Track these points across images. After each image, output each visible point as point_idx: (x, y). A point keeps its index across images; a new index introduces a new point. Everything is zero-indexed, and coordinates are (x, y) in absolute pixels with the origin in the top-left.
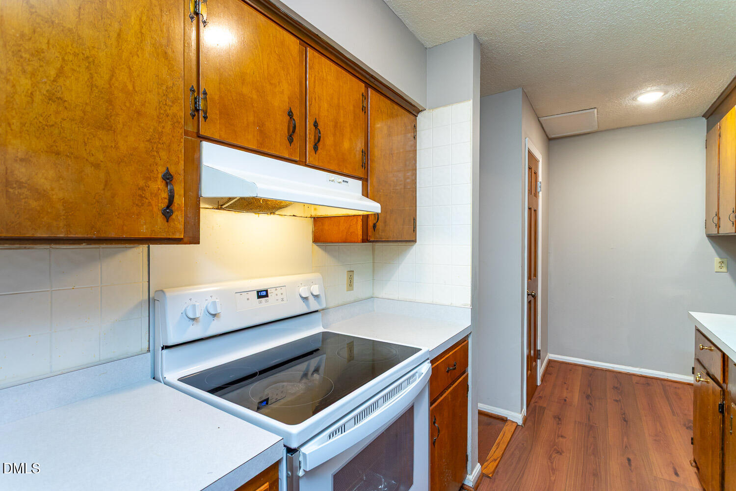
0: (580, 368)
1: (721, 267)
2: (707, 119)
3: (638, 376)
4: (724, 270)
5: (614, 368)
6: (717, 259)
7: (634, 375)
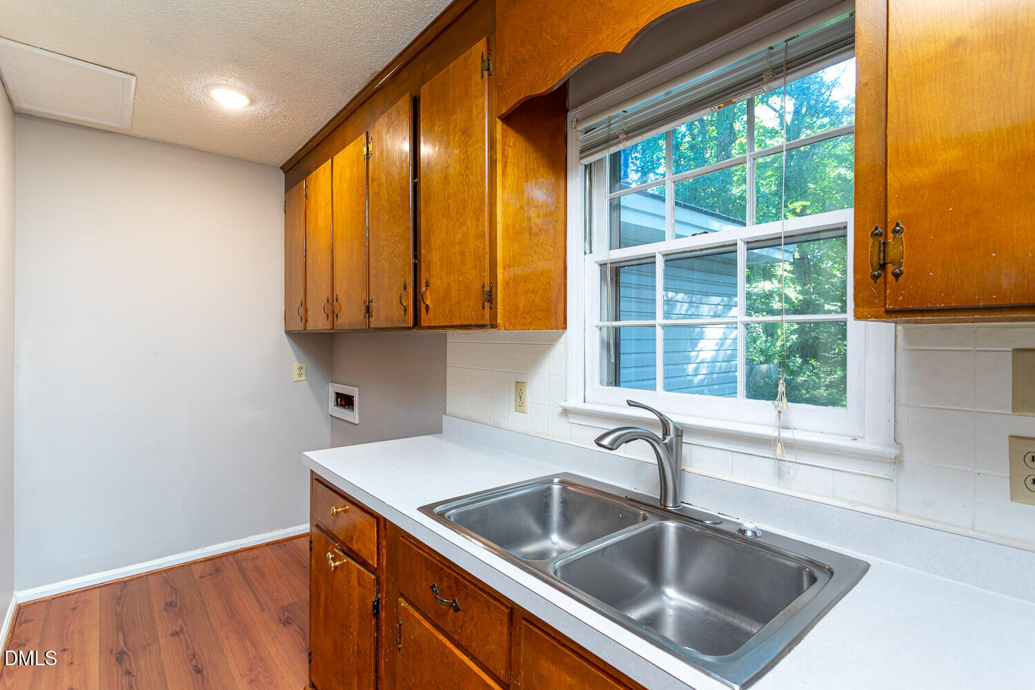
0: (97, 592)
1: (300, 375)
2: (285, 173)
3: (201, 562)
4: (303, 378)
5: (160, 565)
6: (297, 365)
7: (194, 563)
